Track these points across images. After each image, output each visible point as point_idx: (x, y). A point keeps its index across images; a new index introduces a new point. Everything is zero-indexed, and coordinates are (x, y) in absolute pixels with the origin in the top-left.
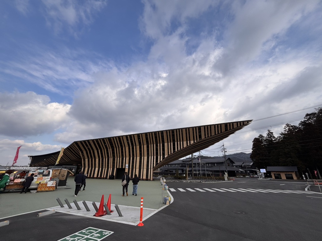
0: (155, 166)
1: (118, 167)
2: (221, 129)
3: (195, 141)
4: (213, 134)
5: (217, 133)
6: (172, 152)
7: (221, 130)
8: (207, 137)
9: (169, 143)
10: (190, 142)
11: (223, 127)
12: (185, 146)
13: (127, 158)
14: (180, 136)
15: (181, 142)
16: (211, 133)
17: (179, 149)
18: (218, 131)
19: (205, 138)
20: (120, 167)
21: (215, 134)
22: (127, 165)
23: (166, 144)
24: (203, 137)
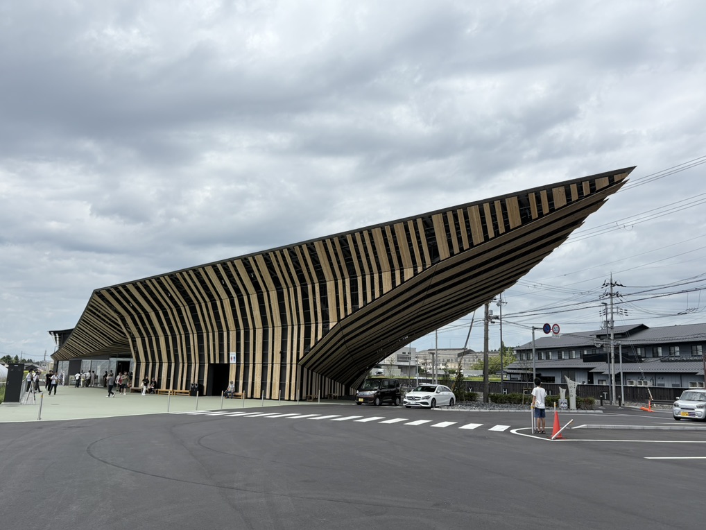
0: (301, 356)
1: (212, 362)
2: (505, 215)
3: (420, 269)
4: (478, 237)
5: (491, 234)
6: (349, 312)
7: (506, 222)
8: (456, 250)
9: (340, 282)
10: (402, 274)
11: (513, 207)
12: (387, 287)
13: (231, 333)
14: (367, 255)
15: (376, 277)
16: (470, 237)
17: (369, 299)
18: (496, 226)
19: (452, 254)
20: (217, 362)
21: (487, 239)
22: (233, 355)
23: (330, 285)
24: (443, 252)
